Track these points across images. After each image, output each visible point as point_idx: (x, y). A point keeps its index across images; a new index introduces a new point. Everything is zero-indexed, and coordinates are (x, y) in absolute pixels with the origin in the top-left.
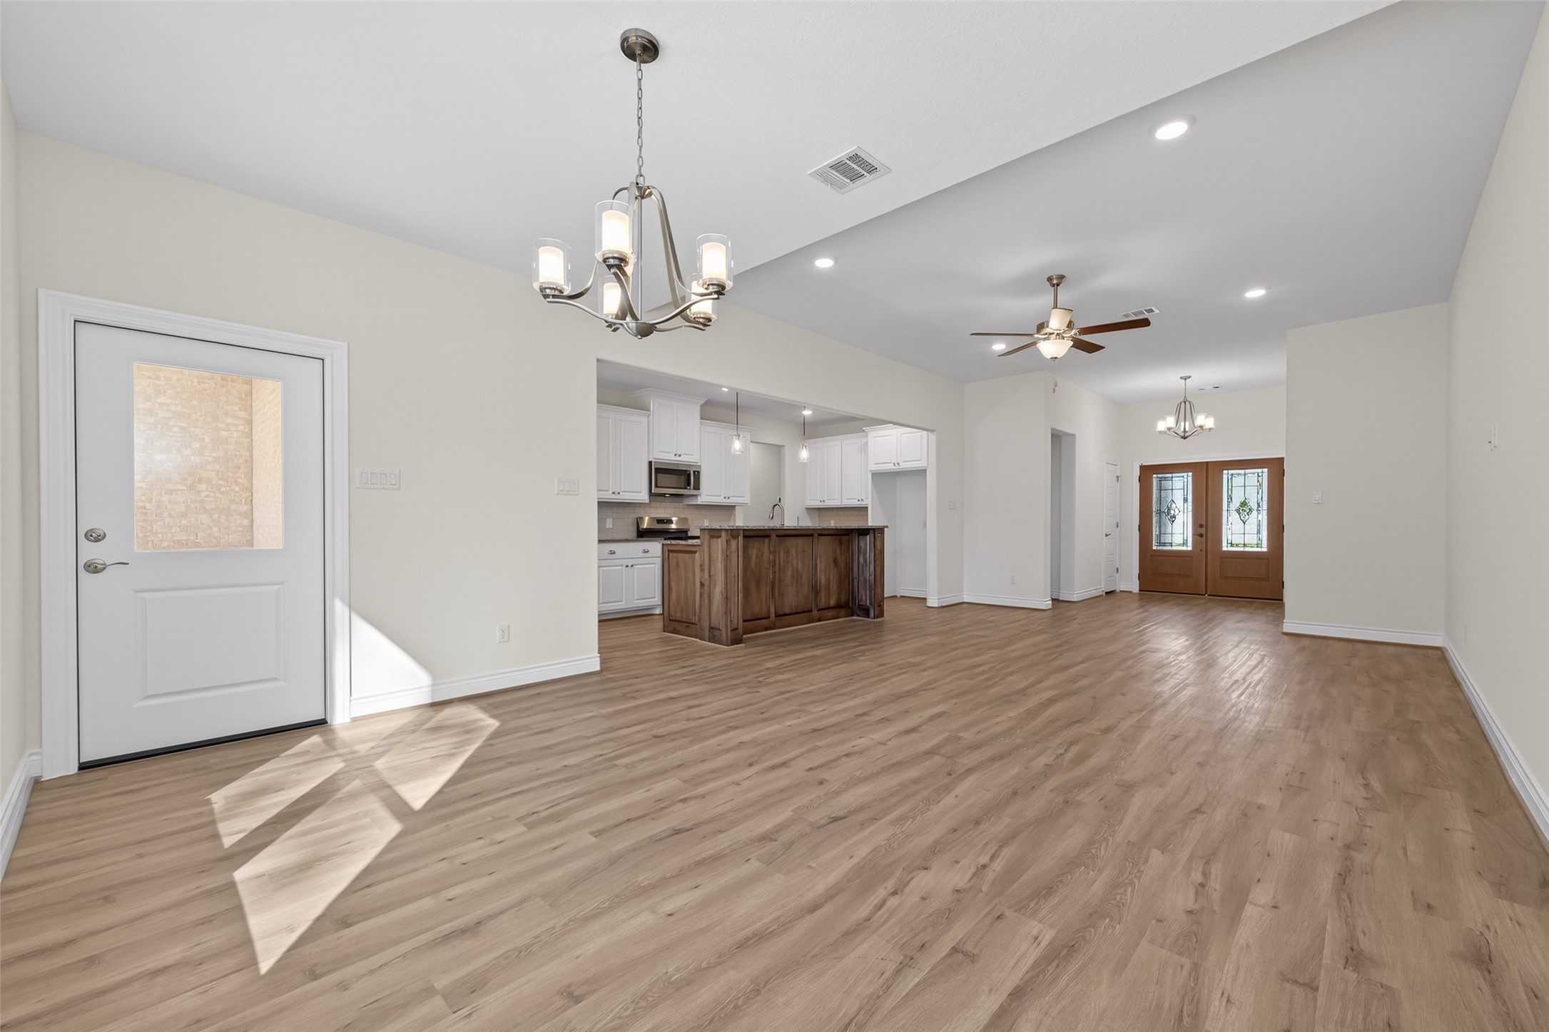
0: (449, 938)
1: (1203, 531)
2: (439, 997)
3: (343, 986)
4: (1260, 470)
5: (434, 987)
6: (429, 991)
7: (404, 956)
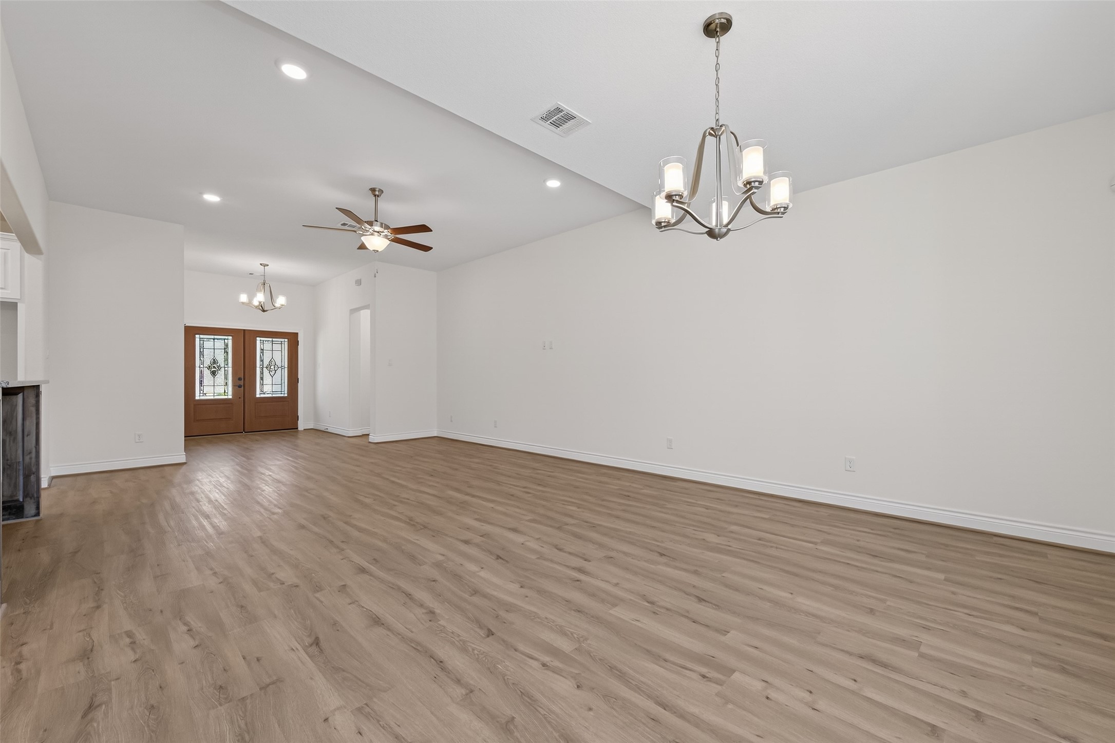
0: (885, 665)
1: (242, 383)
2: (920, 650)
3: (964, 694)
4: (283, 340)
5: (918, 656)
6: (922, 656)
7: (917, 678)
